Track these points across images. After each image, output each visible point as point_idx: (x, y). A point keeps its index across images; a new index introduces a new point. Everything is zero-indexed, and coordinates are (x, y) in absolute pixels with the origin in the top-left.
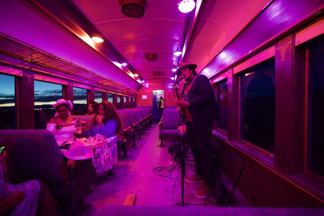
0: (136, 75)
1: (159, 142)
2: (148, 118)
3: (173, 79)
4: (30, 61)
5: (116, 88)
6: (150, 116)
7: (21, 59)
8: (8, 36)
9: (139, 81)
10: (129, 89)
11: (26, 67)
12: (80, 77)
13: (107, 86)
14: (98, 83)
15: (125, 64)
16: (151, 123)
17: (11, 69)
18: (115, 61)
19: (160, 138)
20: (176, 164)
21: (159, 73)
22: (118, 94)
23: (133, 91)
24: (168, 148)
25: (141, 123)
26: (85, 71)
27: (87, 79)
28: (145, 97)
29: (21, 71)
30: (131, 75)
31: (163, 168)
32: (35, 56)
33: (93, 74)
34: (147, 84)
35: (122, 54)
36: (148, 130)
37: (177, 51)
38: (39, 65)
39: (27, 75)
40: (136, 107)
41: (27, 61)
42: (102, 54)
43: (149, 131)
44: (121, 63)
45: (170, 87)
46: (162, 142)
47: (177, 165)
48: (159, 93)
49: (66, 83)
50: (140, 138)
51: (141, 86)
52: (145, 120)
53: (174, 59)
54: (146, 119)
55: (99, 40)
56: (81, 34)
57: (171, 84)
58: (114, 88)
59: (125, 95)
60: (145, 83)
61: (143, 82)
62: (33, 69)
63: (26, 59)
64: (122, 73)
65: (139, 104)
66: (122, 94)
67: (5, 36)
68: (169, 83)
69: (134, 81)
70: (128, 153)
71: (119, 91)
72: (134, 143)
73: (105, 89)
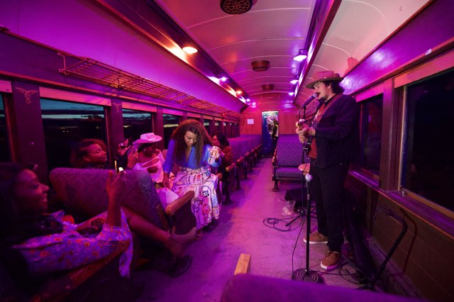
0: (239, 92)
1: (272, 185)
2: (256, 151)
3: (291, 94)
4: (117, 87)
5: (213, 112)
6: (259, 148)
7: (109, 86)
8: (97, 62)
9: (243, 100)
10: (229, 111)
11: (113, 95)
12: (170, 101)
13: (203, 109)
14: (191, 106)
15: (224, 79)
16: (260, 157)
17: (100, 99)
18: (211, 76)
19: (274, 179)
20: (296, 215)
21: (272, 87)
22: (216, 119)
23: (235, 113)
24: (285, 192)
25: (247, 159)
26: (176, 92)
27: (178, 103)
28: (250, 122)
29: (110, 100)
30: (232, 92)
31: (278, 220)
32: (121, 80)
33: (186, 95)
34: (254, 104)
35: (220, 65)
36: (257, 167)
37: (300, 54)
38: (126, 91)
39: (115, 104)
40: (239, 135)
41: (114, 88)
42: (195, 68)
43: (258, 169)
44: (218, 78)
45: (287, 106)
46: (276, 184)
47: (299, 217)
48: (270, 114)
49: (154, 110)
50: (246, 178)
51: (245, 106)
52: (252, 154)
53: (294, 66)
54: (254, 152)
55: (191, 50)
56: (170, 45)
57: (288, 101)
58: (210, 112)
59: (224, 120)
60: (251, 102)
61: (248, 100)
62: (121, 96)
63: (113, 86)
64: (220, 91)
65: (243, 132)
66: (220, 120)
67: (94, 62)
68: (285, 100)
69: (236, 100)
70: (231, 198)
71: (217, 115)
72: (238, 184)
73: (200, 114)
